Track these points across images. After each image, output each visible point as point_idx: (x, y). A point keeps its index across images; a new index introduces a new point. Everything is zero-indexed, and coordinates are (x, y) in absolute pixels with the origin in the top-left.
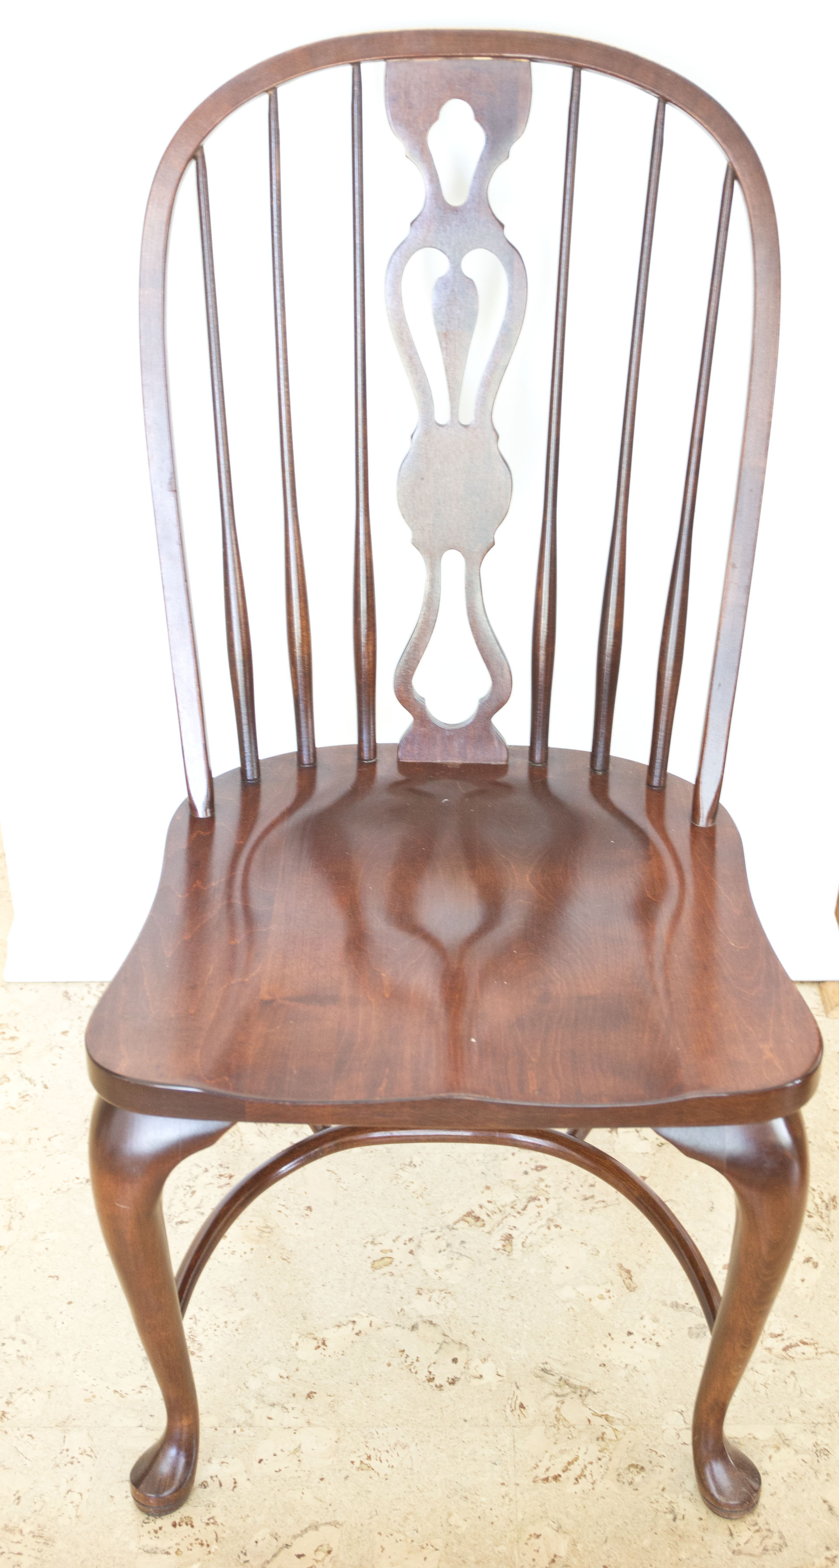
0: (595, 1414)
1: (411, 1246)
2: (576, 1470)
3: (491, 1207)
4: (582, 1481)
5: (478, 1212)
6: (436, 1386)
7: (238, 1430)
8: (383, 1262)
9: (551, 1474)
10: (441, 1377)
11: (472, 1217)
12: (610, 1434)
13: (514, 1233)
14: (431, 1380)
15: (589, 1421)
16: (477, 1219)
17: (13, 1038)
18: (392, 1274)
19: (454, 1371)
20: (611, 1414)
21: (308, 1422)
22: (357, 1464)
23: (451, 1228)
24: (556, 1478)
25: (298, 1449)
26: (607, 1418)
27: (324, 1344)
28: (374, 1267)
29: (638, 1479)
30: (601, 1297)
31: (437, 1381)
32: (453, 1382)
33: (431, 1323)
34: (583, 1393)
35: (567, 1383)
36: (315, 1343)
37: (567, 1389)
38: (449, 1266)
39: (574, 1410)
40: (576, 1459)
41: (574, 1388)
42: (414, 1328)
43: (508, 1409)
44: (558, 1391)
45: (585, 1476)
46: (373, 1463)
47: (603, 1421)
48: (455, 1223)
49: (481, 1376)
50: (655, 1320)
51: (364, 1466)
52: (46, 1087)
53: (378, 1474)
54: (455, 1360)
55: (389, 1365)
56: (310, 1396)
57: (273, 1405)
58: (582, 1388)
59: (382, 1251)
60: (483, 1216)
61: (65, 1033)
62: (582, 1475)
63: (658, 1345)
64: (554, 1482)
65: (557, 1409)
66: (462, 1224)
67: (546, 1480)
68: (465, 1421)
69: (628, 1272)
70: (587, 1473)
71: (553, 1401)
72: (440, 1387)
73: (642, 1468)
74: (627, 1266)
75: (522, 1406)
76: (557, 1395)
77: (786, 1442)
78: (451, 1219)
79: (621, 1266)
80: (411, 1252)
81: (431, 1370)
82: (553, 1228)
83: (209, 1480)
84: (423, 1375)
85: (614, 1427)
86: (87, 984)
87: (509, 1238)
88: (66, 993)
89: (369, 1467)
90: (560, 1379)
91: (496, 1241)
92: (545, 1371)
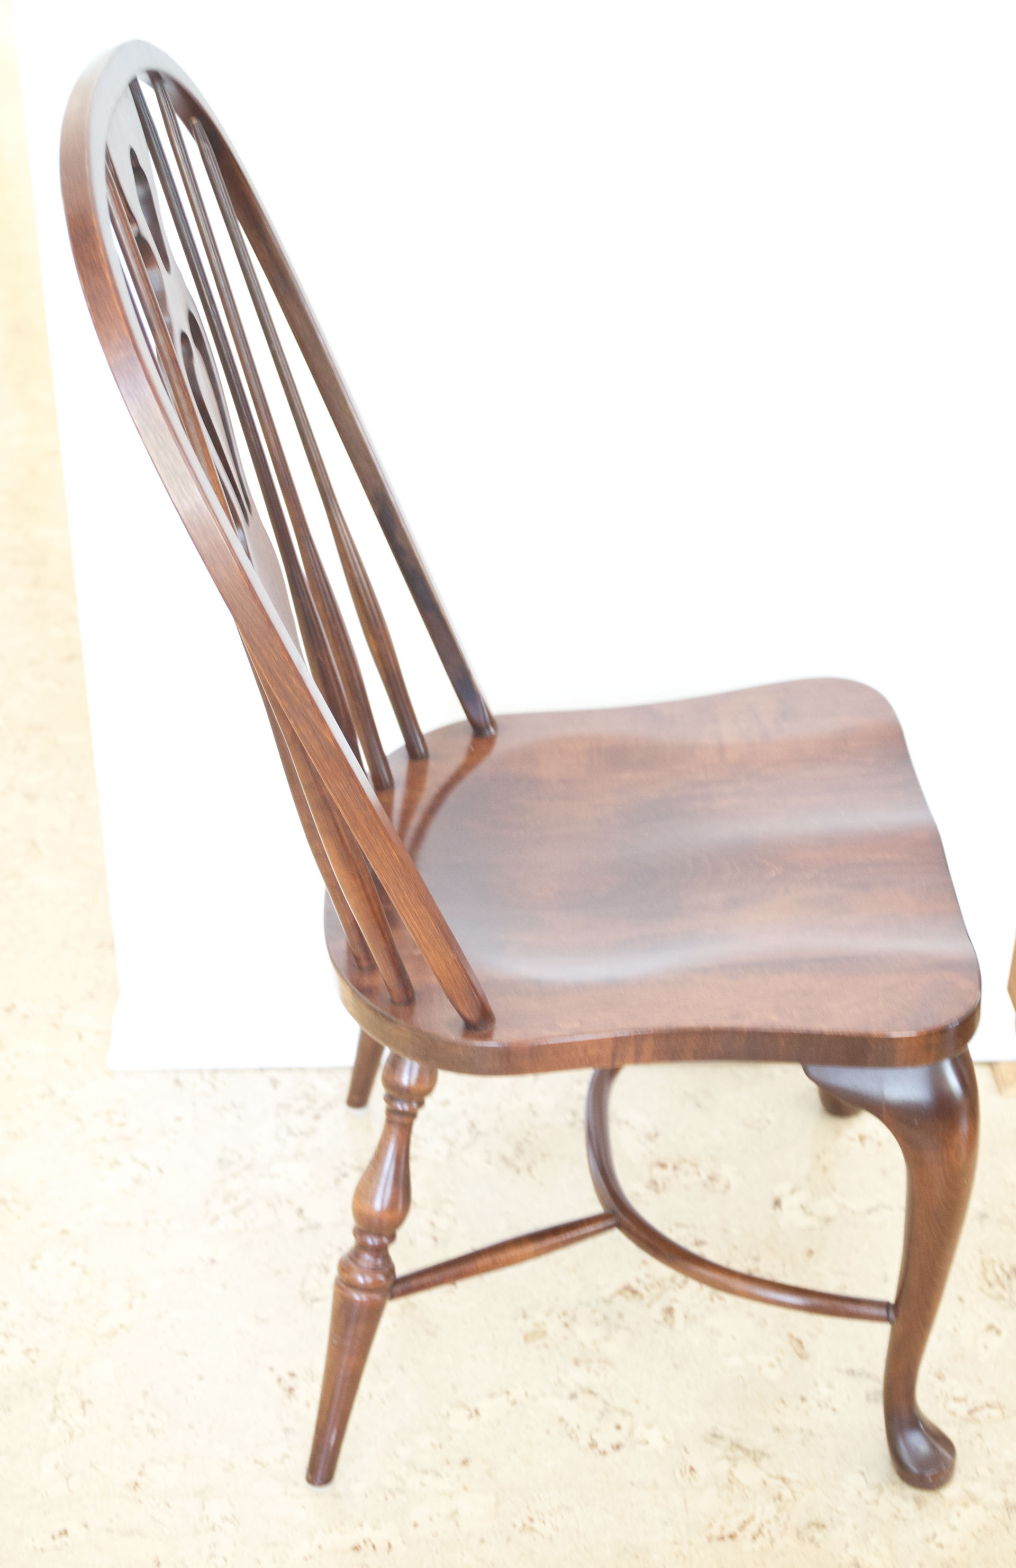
0: (770, 1476)
1: (566, 1319)
2: (752, 1528)
3: (647, 1280)
4: (760, 1539)
5: (635, 1285)
6: (600, 1452)
7: (390, 1497)
8: (535, 1335)
9: (726, 1533)
10: (604, 1443)
11: (630, 1291)
12: (786, 1493)
13: (675, 1306)
14: (593, 1445)
15: (765, 1483)
16: (634, 1292)
17: (122, 1125)
18: (546, 1346)
19: (618, 1437)
20: (788, 1475)
21: (465, 1488)
22: (519, 1525)
23: (607, 1301)
24: (732, 1537)
25: (455, 1514)
26: (783, 1479)
27: (477, 1412)
28: (526, 1338)
29: (819, 1536)
30: (772, 1365)
31: (601, 1446)
32: (617, 1447)
33: (591, 1392)
34: (756, 1456)
35: (739, 1447)
36: (467, 1414)
37: (739, 1453)
38: (608, 1338)
39: (747, 1473)
40: (753, 1518)
41: (747, 1452)
42: (573, 1396)
43: (678, 1473)
44: (730, 1454)
45: (763, 1535)
46: (537, 1525)
47: (780, 1482)
48: (614, 1296)
49: (647, 1442)
50: (830, 1385)
51: (527, 1528)
52: (160, 1171)
53: (543, 1536)
54: (618, 1427)
55: (548, 1432)
57: (425, 1472)
58: (754, 1452)
59: (535, 1324)
60: (641, 1289)
61: (178, 1119)
62: (760, 1532)
63: (834, 1410)
64: (729, 1542)
65: (731, 1472)
66: (620, 1298)
67: (722, 1538)
68: (632, 1484)
69: (800, 1342)
70: (765, 1531)
71: (725, 1465)
72: (604, 1453)
73: (823, 1526)
74: (801, 1335)
75: (692, 1469)
76: (728, 1458)
77: (974, 1499)
78: (607, 1294)
79: (791, 1336)
80: (566, 1325)
81: (595, 1436)
82: (716, 1299)
83: (362, 1544)
84: (584, 1441)
85: (792, 1487)
86: (200, 1072)
87: (669, 1311)
88: (178, 1082)
89: (532, 1529)
90: (733, 1444)
91: (657, 1312)
92: (715, 1436)
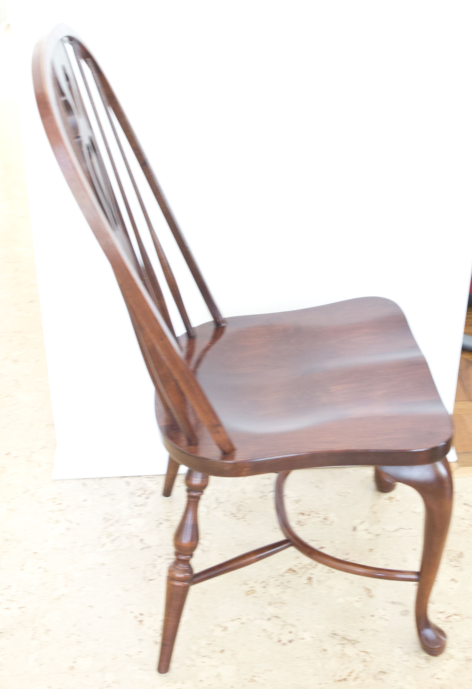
0: (360, 651)
1: (264, 585)
2: (354, 675)
3: (299, 565)
4: (357, 680)
5: (295, 568)
7: (189, 668)
8: (251, 592)
9: (342, 678)
11: (291, 570)
12: (368, 659)
13: (312, 576)
14: (280, 641)
15: (358, 654)
16: (294, 571)
18: (255, 597)
19: (291, 637)
20: (368, 650)
21: (223, 663)
22: (249, 679)
23: (282, 576)
24: (345, 679)
25: (218, 675)
26: (366, 652)
27: (227, 628)
28: (247, 594)
29: (383, 677)
30: (357, 601)
31: (284, 642)
32: (290, 641)
33: (277, 617)
34: (353, 642)
35: (345, 639)
36: (223, 629)
37: (346, 642)
38: (283, 592)
39: (350, 650)
40: (353, 671)
41: (349, 641)
42: (269, 619)
43: (318, 652)
44: (341, 642)
46: (256, 678)
47: (364, 654)
48: (284, 573)
49: (304, 638)
50: (383, 609)
51: (252, 681)
52: (79, 524)
53: (259, 684)
54: (290, 632)
55: (259, 636)
56: (222, 651)
57: (204, 657)
58: (353, 640)
59: (251, 587)
60: (297, 570)
62: (357, 677)
63: (387, 619)
64: (343, 682)
65: (342, 650)
66: (287, 574)
67: (340, 681)
69: (368, 589)
70: (359, 676)
71: (340, 647)
72: (284, 644)
73: (385, 673)
74: (369, 587)
75: (325, 650)
76: (341, 644)
78: (282, 572)
79: (365, 588)
80: (264, 587)
81: (279, 637)
84: (275, 639)
85: (371, 656)
87: (310, 579)
88: (84, 484)
89: (255, 681)
90: (343, 638)
91: (304, 580)
92: (334, 634)
